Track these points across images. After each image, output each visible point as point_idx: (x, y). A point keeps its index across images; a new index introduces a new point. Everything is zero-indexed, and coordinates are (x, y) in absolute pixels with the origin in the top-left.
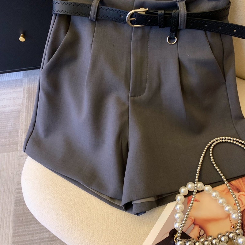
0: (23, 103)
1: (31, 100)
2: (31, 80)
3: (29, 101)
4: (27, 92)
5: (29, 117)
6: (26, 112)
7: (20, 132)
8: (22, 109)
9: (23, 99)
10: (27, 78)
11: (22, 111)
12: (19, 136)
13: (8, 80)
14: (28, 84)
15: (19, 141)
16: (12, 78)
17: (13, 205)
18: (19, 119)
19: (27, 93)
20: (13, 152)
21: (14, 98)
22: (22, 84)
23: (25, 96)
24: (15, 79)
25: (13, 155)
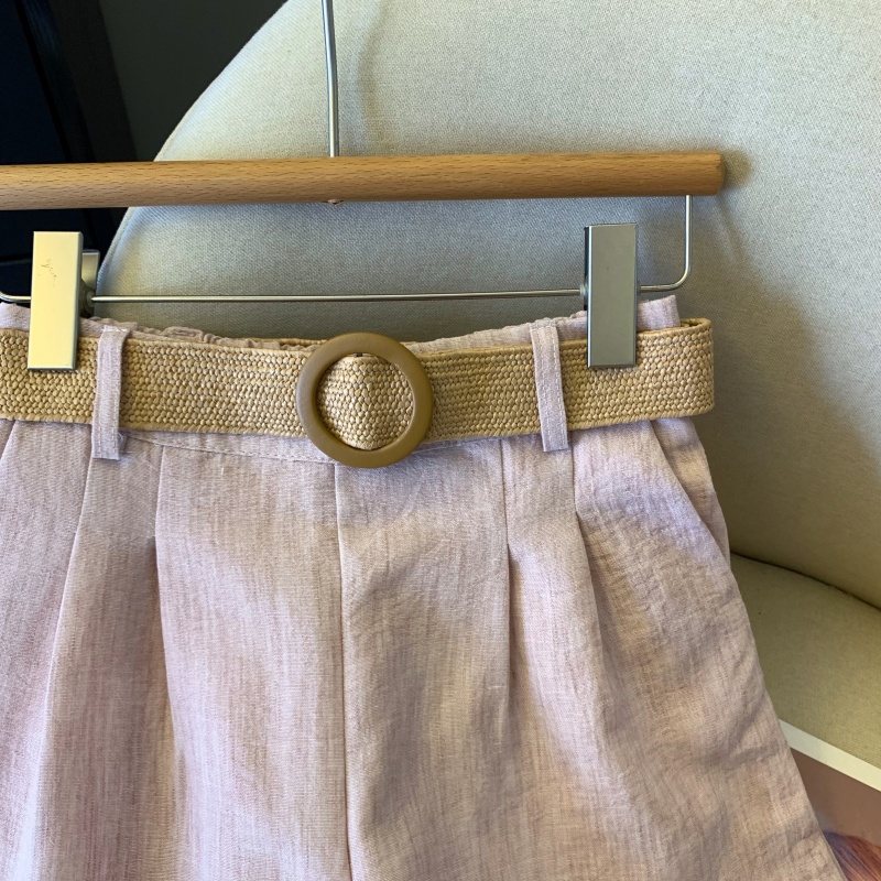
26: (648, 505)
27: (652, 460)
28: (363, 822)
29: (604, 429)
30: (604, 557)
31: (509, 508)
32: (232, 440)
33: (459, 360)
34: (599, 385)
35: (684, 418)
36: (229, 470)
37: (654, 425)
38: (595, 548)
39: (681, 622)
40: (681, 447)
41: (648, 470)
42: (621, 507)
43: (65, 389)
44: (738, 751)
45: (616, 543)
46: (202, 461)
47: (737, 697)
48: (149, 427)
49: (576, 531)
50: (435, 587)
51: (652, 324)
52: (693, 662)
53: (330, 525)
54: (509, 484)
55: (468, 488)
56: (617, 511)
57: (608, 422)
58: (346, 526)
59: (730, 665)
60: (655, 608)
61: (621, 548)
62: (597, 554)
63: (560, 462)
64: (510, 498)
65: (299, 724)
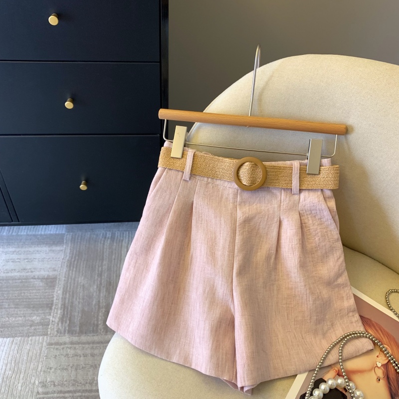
0: (61, 267)
1: (74, 263)
2: (77, 237)
4: (71, 252)
5: (68, 287)
6: (65, 280)
7: (53, 308)
8: (59, 276)
9: (62, 262)
10: (71, 233)
11: (59, 279)
12: (52, 314)
13: (46, 233)
14: (71, 241)
15: (51, 321)
16: (51, 230)
18: (54, 289)
19: (70, 254)
20: (41, 337)
21: (48, 259)
22: (63, 241)
23: (66, 257)
24: (54, 233)
25: (40, 341)
26: (318, 211)
27: (320, 199)
28: (237, 273)
29: (309, 190)
30: (305, 224)
31: (281, 207)
32: (215, 180)
33: (274, 167)
34: (309, 178)
35: (330, 190)
36: (213, 187)
37: (322, 190)
38: (303, 221)
39: (323, 244)
40: (328, 198)
41: (319, 201)
42: (311, 211)
43: (178, 163)
44: (336, 283)
45: (309, 220)
46: (207, 184)
47: (337, 267)
48: (196, 174)
49: (298, 215)
50: (260, 223)
51: (324, 165)
52: (325, 256)
53: (236, 204)
54: (282, 201)
55: (271, 200)
56: (310, 212)
57: (310, 188)
58: (240, 205)
59: (336, 259)
60: (317, 239)
61: (309, 222)
62: (303, 222)
63: (296, 197)
64: (282, 204)
65: (224, 248)
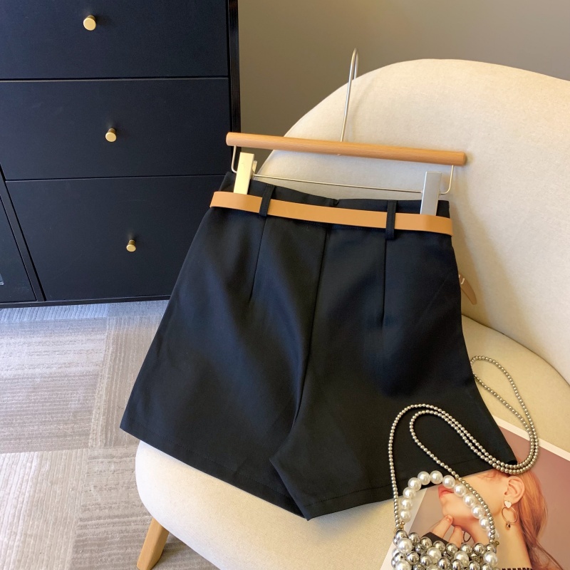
0: (104, 361)
1: (120, 356)
2: (122, 322)
3: (115, 358)
4: (113, 342)
5: (114, 387)
6: (109, 378)
7: (94, 412)
8: (101, 372)
9: (105, 355)
10: (115, 317)
11: (101, 376)
12: (93, 420)
13: (80, 318)
14: (116, 327)
15: (92, 430)
16: (87, 314)
17: (70, 550)
18: (95, 389)
20: (79, 450)
21: (87, 351)
23: (109, 349)
24: (92, 317)
25: (78, 455)
